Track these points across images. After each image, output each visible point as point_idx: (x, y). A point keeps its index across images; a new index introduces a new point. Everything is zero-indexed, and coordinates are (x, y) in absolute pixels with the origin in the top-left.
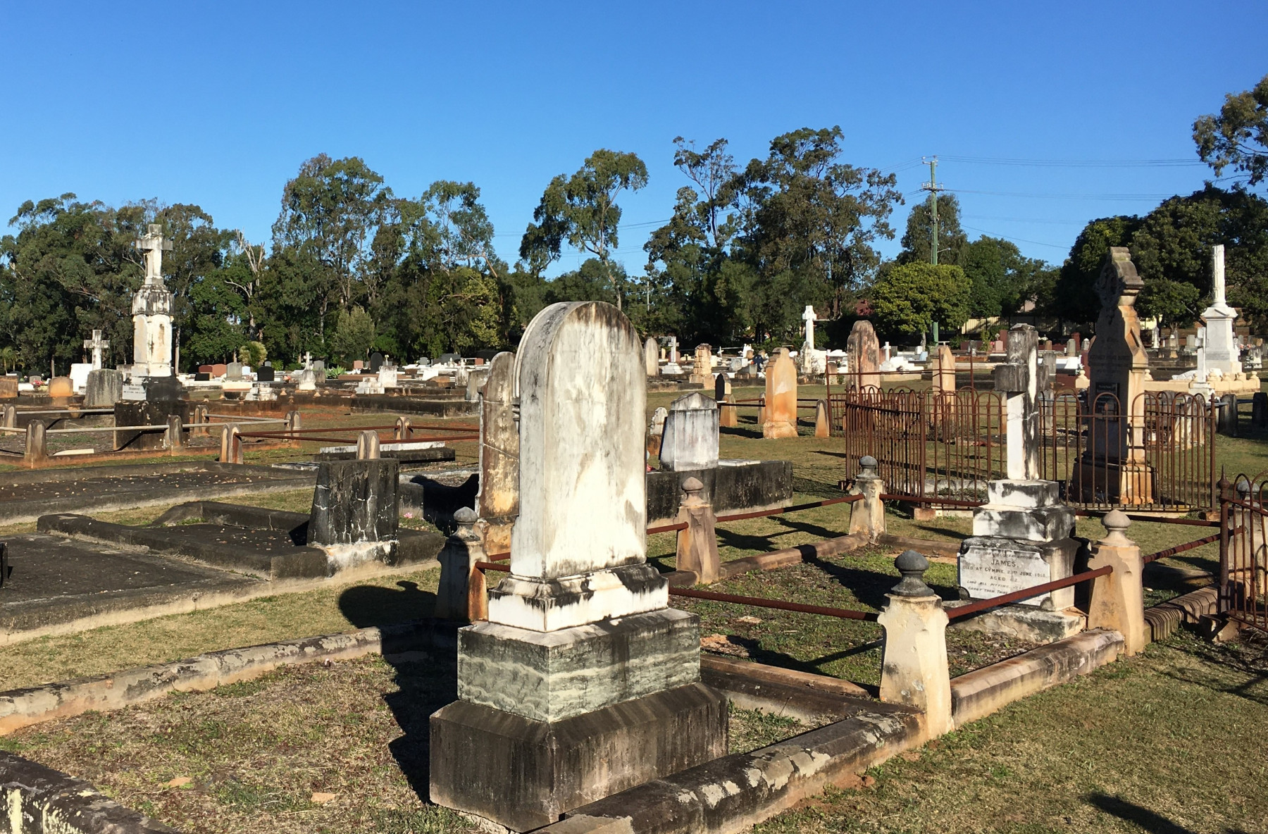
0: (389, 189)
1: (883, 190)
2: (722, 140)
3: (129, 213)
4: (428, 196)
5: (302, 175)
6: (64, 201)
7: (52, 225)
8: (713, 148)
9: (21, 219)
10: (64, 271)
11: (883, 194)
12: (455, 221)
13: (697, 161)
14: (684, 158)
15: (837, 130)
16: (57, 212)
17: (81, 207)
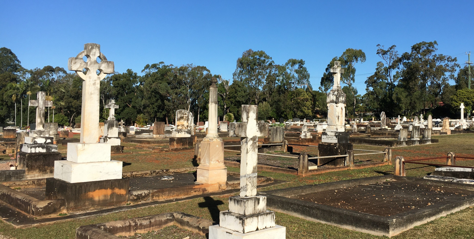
0: (273, 61)
1: (453, 63)
2: (394, 45)
3: (183, 68)
4: (287, 64)
5: (243, 56)
6: (160, 64)
7: (156, 72)
8: (391, 48)
9: (146, 70)
10: (161, 88)
11: (453, 64)
12: (297, 73)
13: (385, 53)
14: (380, 52)
15: (435, 42)
16: (158, 68)
17: (166, 66)
